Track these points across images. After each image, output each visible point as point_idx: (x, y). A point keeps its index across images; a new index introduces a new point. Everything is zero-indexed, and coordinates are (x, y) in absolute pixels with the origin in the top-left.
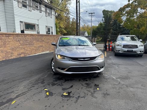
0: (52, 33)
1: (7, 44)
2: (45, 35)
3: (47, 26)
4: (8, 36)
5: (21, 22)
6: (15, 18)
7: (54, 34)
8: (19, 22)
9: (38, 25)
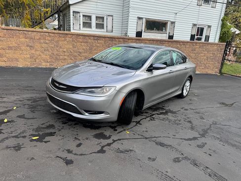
0: (207, 38)
1: (93, 49)
2: (187, 42)
3: (195, 25)
4: (97, 40)
5: (140, 18)
6: (131, 13)
7: (211, 40)
8: (136, 18)
9: (173, 23)
